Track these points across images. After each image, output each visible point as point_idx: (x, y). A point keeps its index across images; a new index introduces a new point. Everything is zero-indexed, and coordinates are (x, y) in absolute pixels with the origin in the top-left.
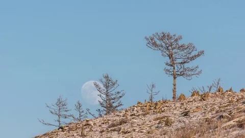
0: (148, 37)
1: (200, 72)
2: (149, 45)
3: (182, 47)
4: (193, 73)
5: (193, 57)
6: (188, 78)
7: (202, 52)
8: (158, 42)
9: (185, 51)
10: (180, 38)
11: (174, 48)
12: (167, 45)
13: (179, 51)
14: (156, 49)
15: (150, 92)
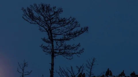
0: (26, 8)
1: (82, 51)
2: (25, 17)
3: (62, 22)
4: (73, 52)
5: (75, 34)
6: (68, 57)
7: (86, 29)
8: (36, 14)
9: (66, 26)
10: (61, 11)
11: (54, 22)
12: (46, 19)
13: (59, 26)
14: (34, 22)
15: (21, 71)
